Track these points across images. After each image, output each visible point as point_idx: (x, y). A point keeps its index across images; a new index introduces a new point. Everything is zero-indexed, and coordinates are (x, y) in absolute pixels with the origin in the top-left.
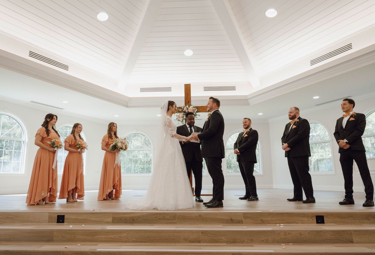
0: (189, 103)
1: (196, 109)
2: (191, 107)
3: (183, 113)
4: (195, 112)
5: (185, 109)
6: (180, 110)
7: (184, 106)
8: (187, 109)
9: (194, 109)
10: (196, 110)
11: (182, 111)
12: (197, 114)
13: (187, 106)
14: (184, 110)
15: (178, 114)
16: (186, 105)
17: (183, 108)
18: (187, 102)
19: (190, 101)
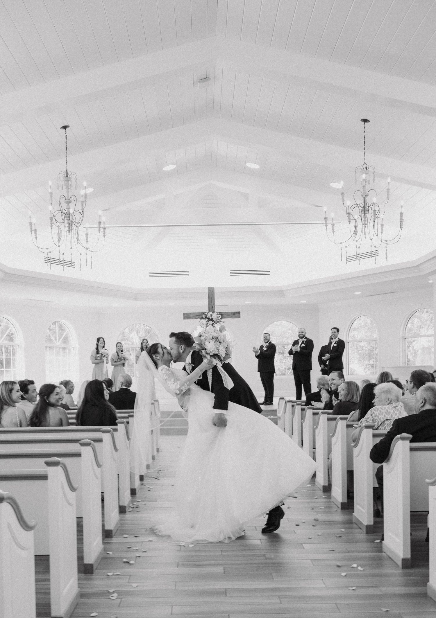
0: (213, 308)
1: (220, 315)
2: (215, 314)
3: (206, 320)
4: (219, 319)
5: (209, 315)
6: (204, 316)
7: (208, 312)
8: (211, 315)
9: (218, 316)
10: (221, 317)
11: (206, 318)
12: (221, 320)
13: (211, 313)
14: (207, 317)
15: (202, 320)
16: (209, 311)
17: (206, 314)
18: (211, 307)
19: (213, 306)
